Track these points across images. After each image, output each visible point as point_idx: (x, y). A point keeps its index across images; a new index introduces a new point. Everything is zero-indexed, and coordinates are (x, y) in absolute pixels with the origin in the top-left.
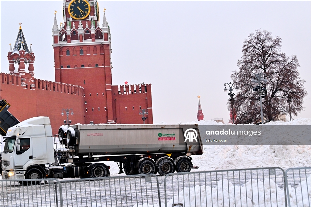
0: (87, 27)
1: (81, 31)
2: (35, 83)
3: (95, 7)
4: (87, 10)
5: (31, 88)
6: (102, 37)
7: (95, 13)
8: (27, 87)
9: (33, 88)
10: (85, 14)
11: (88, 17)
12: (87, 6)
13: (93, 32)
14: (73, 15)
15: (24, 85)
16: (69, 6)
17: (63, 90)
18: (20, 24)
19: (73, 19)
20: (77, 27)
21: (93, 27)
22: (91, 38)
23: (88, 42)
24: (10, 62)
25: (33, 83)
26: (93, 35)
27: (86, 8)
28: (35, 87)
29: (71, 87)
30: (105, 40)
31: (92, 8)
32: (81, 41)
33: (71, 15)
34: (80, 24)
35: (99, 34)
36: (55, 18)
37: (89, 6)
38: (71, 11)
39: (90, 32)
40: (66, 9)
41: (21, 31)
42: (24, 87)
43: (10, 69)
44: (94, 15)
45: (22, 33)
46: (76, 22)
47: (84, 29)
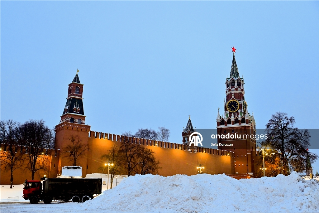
0: (236, 116)
1: (233, 119)
2: (197, 149)
3: (242, 104)
4: (238, 107)
5: (194, 152)
6: (244, 122)
7: (242, 108)
8: (191, 151)
9: (196, 152)
10: (236, 109)
11: (238, 111)
12: (237, 104)
13: (240, 119)
14: (230, 110)
15: (189, 150)
16: (227, 105)
17: (217, 154)
18: (190, 116)
19: (229, 112)
20: (230, 117)
21: (240, 116)
22: (238, 123)
23: (237, 125)
24: (183, 137)
25: (196, 149)
26: (240, 120)
27: (237, 106)
28: (197, 151)
29: (224, 152)
30: (247, 124)
31: (241, 105)
32: (233, 125)
33: (228, 110)
34: (232, 114)
35: (243, 120)
36: (219, 112)
37: (239, 104)
38: (228, 108)
39: (238, 119)
40: (226, 106)
41: (190, 120)
42: (189, 151)
43: (183, 141)
44: (242, 109)
45: (190, 121)
46: (230, 114)
47: (234, 117)
